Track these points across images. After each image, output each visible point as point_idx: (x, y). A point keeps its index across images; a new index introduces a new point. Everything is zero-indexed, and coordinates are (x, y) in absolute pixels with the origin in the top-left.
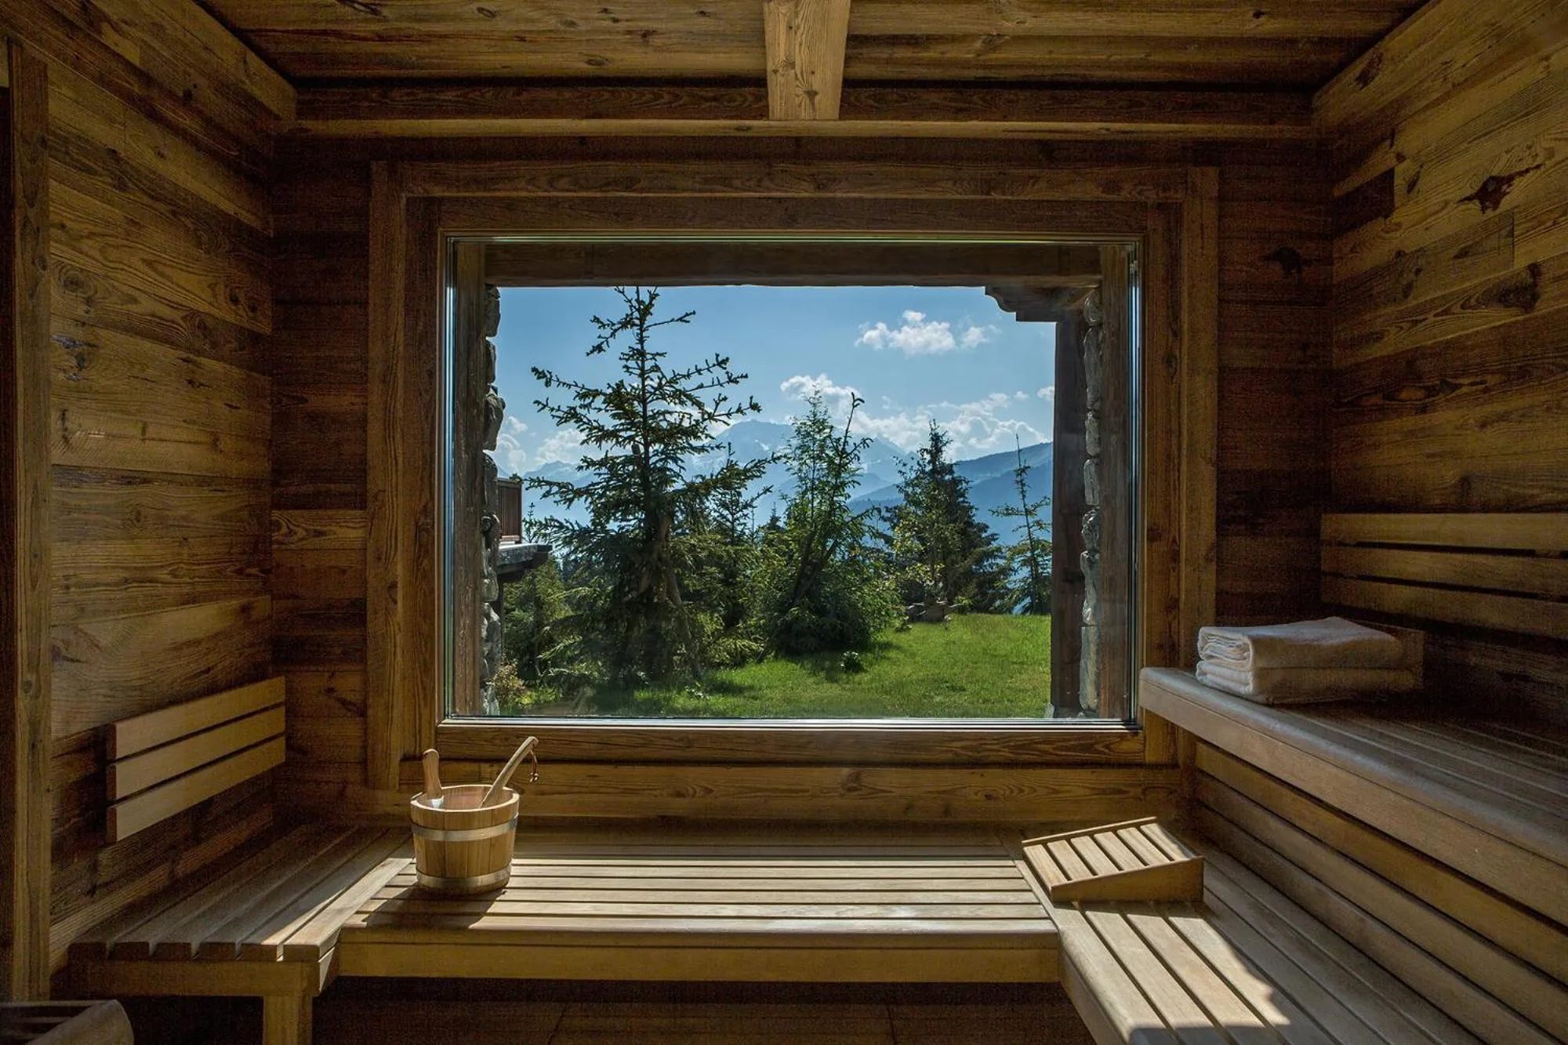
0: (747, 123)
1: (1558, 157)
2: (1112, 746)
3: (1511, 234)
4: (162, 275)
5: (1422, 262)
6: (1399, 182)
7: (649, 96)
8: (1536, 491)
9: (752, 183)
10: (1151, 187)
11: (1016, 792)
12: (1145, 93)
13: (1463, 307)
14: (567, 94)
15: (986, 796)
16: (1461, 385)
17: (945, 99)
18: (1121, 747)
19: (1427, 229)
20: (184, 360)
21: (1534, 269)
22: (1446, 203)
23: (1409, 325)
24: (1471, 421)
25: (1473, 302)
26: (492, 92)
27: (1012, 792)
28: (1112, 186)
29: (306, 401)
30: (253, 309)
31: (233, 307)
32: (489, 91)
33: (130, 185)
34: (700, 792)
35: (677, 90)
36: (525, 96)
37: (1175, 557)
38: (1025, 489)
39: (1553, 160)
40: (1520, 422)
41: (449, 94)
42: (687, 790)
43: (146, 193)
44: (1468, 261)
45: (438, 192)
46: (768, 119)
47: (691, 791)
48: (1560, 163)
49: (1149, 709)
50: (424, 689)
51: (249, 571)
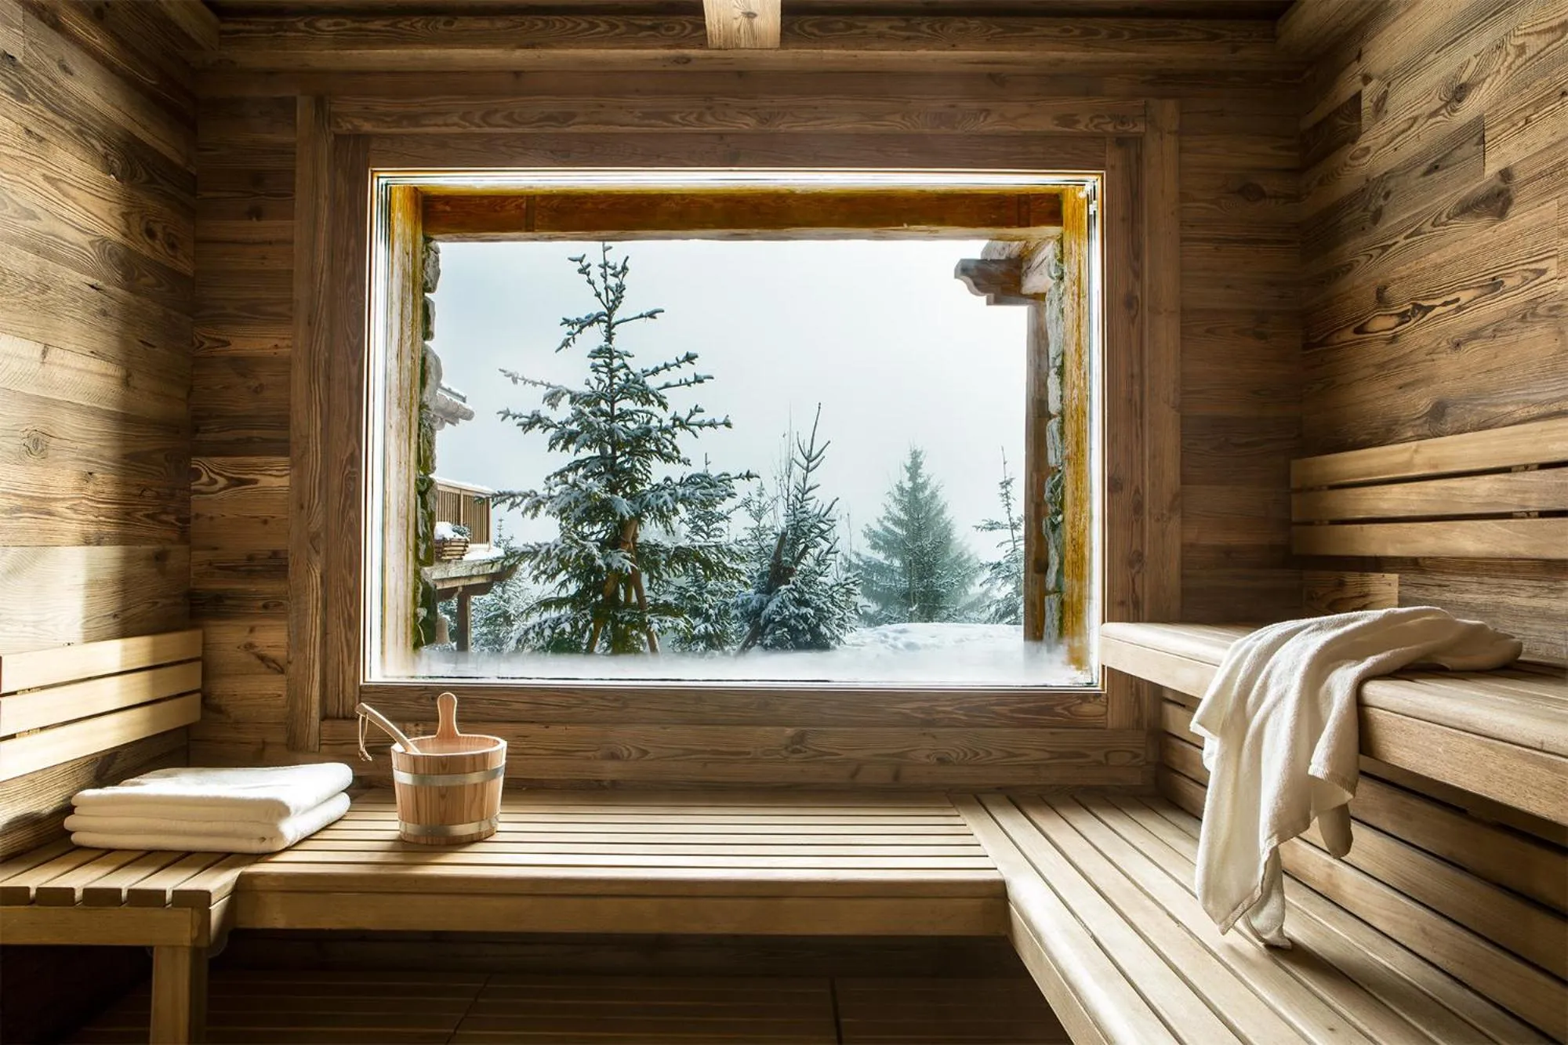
0: (686, 51)
1: (1529, 53)
2: (1073, 709)
3: (1482, 141)
4: (66, 195)
5: (1391, 184)
6: (1366, 104)
7: (584, 25)
8: (1511, 408)
9: (692, 118)
10: (1108, 120)
11: (970, 755)
12: (1099, 20)
13: (1433, 225)
14: (500, 24)
15: (938, 759)
16: (1433, 307)
17: (891, 28)
18: (1082, 710)
19: (1396, 149)
20: (92, 287)
21: (1506, 175)
22: (1415, 119)
23: (1380, 251)
24: (1444, 343)
25: (1444, 218)
26: (422, 22)
27: (966, 755)
28: (1068, 120)
29: (228, 344)
30: (173, 246)
31: (149, 241)
32: (418, 21)
33: (31, 96)
34: (635, 754)
35: (613, 19)
36: (457, 25)
37: (1138, 508)
38: (1010, 501)
39: (1524, 57)
40: (1494, 337)
41: (376, 23)
42: (622, 752)
43: (47, 106)
44: (1437, 176)
45: (367, 127)
46: (708, 49)
47: (626, 753)
48: (1530, 59)
49: (1110, 665)
50: (348, 646)
51: (164, 517)
